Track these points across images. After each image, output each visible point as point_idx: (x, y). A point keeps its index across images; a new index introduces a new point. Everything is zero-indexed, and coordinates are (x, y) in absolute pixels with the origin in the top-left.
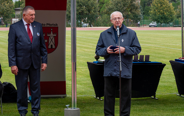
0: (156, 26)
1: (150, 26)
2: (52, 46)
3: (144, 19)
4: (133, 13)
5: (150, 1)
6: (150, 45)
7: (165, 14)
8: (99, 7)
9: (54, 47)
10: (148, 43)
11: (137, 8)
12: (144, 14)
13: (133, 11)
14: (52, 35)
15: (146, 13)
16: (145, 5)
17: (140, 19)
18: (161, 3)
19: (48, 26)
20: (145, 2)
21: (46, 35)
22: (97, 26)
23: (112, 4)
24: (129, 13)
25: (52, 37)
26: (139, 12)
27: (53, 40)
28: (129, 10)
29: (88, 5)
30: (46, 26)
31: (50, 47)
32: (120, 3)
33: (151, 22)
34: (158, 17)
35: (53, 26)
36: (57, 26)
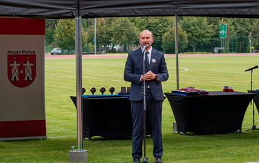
27: (30, 71)
31: (26, 79)
34: (65, 42)
35: (29, 54)
36: (34, 54)
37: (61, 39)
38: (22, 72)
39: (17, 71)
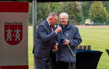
0: (93, 25)
1: (89, 25)
2: (18, 39)
3: (84, 19)
4: (76, 15)
5: (89, 6)
6: (90, 39)
7: (100, 15)
8: (51, 11)
9: (19, 40)
10: (88, 37)
11: (79, 11)
12: (84, 16)
14: (18, 31)
16: (85, 9)
17: (81, 19)
18: (97, 7)
19: (15, 24)
20: (85, 7)
21: (13, 31)
23: (60, 9)
24: (74, 15)
25: (18, 33)
26: (81, 14)
27: (19, 35)
28: (73, 13)
29: (43, 10)
30: (13, 24)
31: (16, 40)
34: (95, 18)
35: (19, 24)
36: (21, 24)
37: (93, 16)
39: (10, 35)
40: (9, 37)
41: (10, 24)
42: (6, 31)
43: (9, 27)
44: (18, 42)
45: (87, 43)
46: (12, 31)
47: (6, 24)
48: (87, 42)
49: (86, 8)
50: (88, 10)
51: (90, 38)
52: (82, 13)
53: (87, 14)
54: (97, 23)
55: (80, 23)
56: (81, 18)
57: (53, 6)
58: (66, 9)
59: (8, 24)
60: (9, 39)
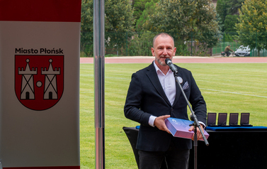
0: (249, 55)
1: (237, 55)
2: (51, 94)
3: (224, 40)
4: (203, 29)
5: (237, 5)
6: (241, 92)
8: (134, 16)
9: (55, 96)
10: (237, 89)
11: (211, 18)
12: (223, 30)
13: (203, 24)
15: (228, 29)
16: (226, 11)
17: (216, 40)
18: (258, 8)
19: (43, 53)
20: (226, 6)
22: (131, 55)
23: (160, 10)
24: (196, 28)
25: (51, 77)
26: (215, 26)
27: (54, 83)
28: (194, 21)
29: (112, 12)
30: (39, 53)
31: (46, 96)
32: (176, 8)
33: (238, 46)
34: (253, 37)
35: (53, 54)
36: (61, 54)
37: (247, 32)
38: (39, 84)
39: (31, 83)
40: (28, 89)
41: (31, 54)
42: (20, 73)
43: (28, 61)
44: (51, 103)
45: (235, 105)
46: (35, 73)
47: (18, 53)
48: (234, 102)
49: (228, 9)
50: (235, 15)
51: (242, 90)
52: (219, 24)
53: (233, 25)
54: (259, 49)
55: (213, 49)
56: (214, 37)
57: (139, 4)
58: (175, 11)
59: (23, 54)
60: (28, 94)
